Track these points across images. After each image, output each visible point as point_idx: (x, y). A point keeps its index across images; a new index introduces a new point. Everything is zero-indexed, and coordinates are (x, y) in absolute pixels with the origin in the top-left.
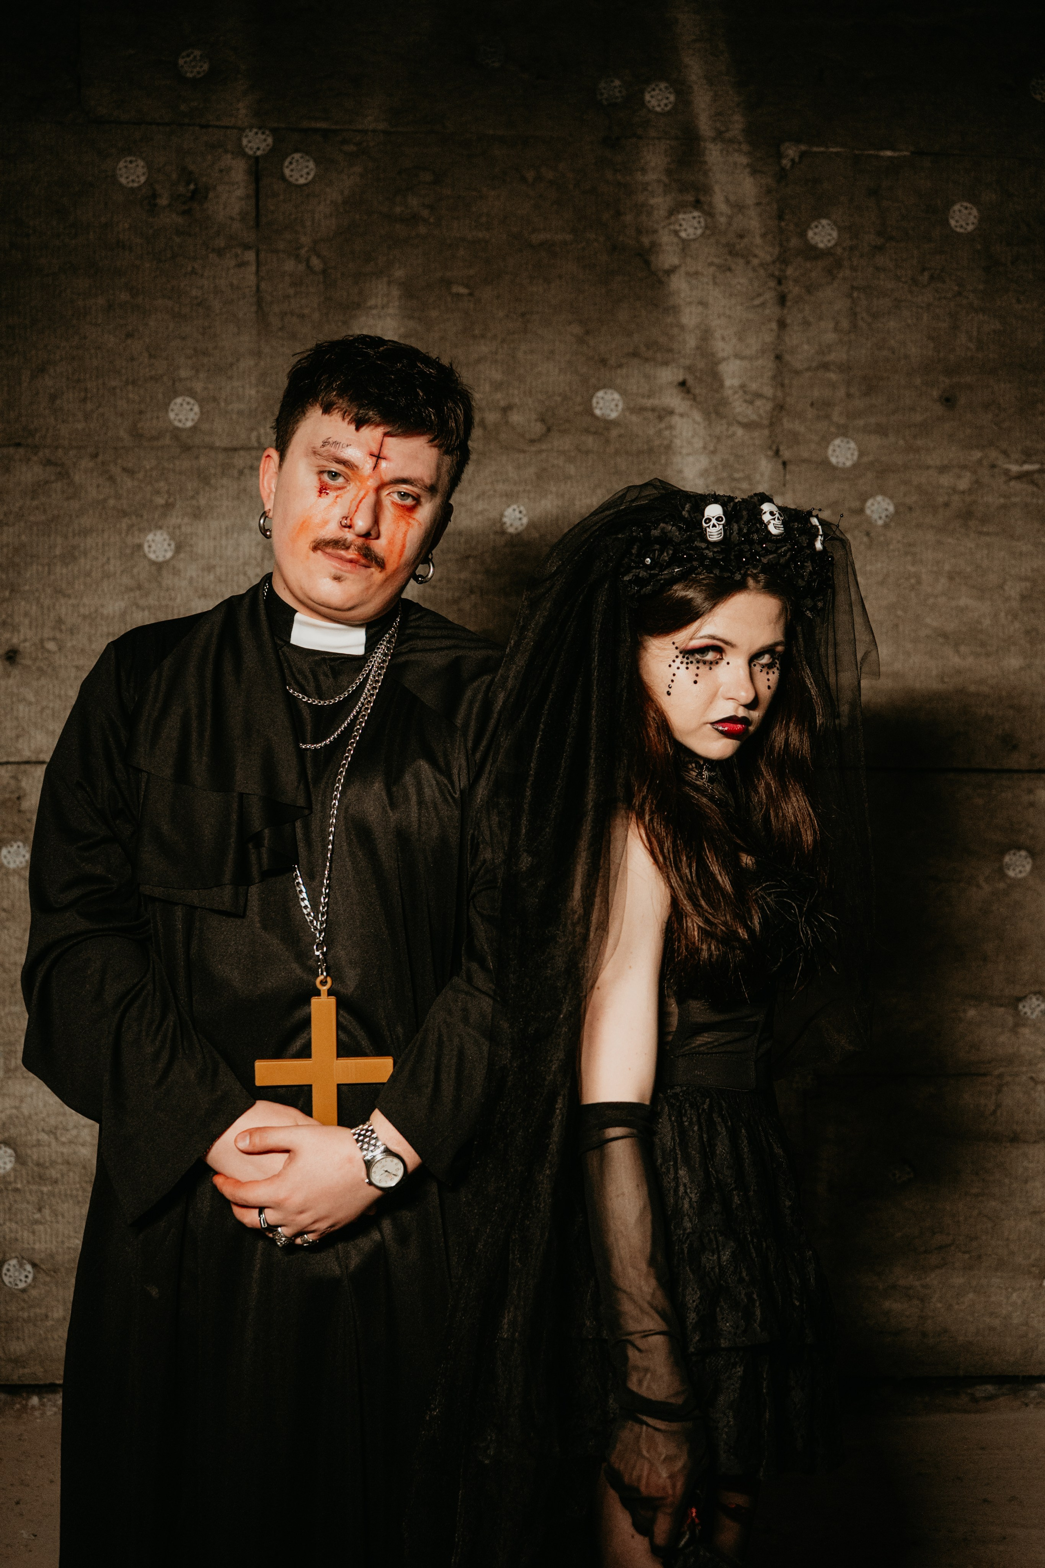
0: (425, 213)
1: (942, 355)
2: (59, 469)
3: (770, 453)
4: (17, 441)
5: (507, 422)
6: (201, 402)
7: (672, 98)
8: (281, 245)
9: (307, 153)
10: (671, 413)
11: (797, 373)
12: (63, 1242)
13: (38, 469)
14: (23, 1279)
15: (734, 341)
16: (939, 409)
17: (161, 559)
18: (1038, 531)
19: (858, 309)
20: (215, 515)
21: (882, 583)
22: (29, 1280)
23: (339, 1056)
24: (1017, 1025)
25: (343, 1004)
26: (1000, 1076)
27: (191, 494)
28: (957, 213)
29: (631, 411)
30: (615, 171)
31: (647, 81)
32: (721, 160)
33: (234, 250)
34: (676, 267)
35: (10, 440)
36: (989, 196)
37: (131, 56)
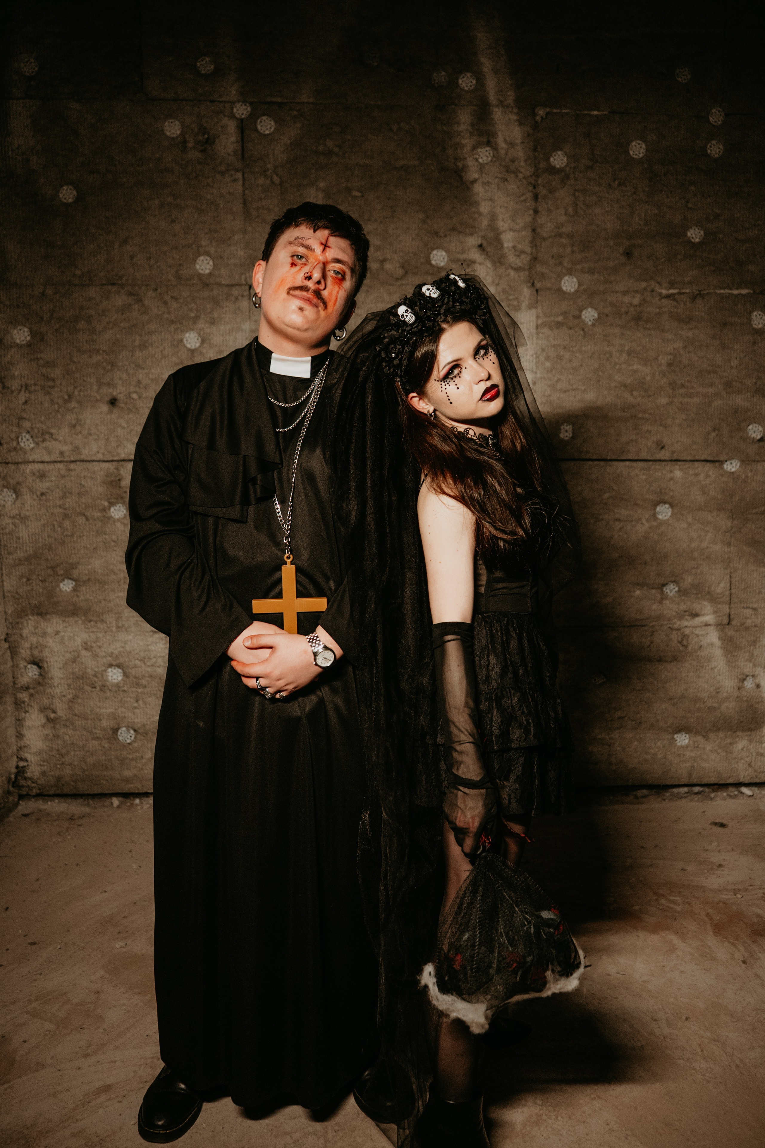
0: (337, 150)
1: (625, 228)
2: (136, 297)
3: (529, 285)
4: (113, 282)
5: (383, 269)
6: (214, 260)
7: (474, 82)
8: (256, 169)
9: (270, 116)
10: (474, 262)
11: (544, 239)
12: (150, 718)
13: (124, 297)
14: (129, 737)
15: (509, 221)
16: (623, 259)
17: (193, 347)
18: (677, 327)
19: (578, 203)
20: (223, 322)
21: (591, 357)
22: (133, 738)
23: (297, 597)
24: (662, 599)
25: (299, 570)
26: (653, 626)
27: (209, 310)
28: (634, 147)
29: (453, 261)
30: (443, 124)
31: (460, 72)
32: (502, 118)
33: (230, 172)
34: (477, 179)
35: (108, 281)
36: (652, 137)
37: (170, 61)
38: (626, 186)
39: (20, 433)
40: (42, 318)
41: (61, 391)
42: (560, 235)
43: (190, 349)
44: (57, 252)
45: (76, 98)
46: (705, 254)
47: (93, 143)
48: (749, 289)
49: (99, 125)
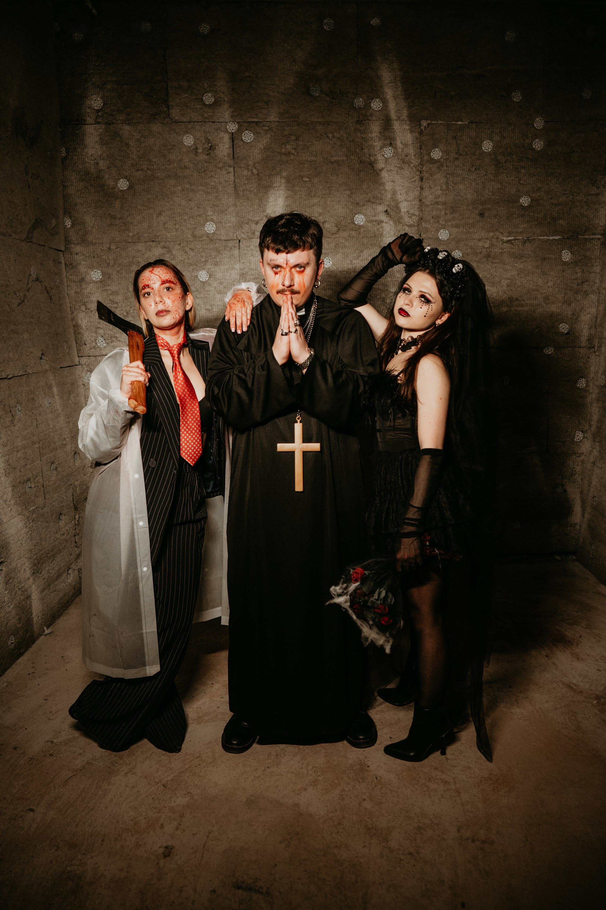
0: (293, 151)
1: (479, 198)
2: (168, 249)
4: (152, 240)
6: (216, 224)
7: (381, 105)
8: (242, 165)
9: (250, 131)
10: (382, 222)
11: (427, 206)
13: (160, 250)
15: (404, 195)
16: (478, 218)
17: (204, 280)
18: (513, 261)
19: (449, 182)
20: (222, 264)
23: (303, 442)
27: (213, 257)
28: (485, 145)
29: (368, 222)
30: (361, 133)
31: (372, 99)
32: (399, 128)
33: (226, 168)
34: (383, 168)
35: (150, 239)
36: (497, 138)
37: (186, 97)
38: (480, 171)
39: (97, 337)
40: (109, 264)
41: (122, 310)
42: (437, 203)
43: (203, 282)
44: (117, 222)
45: (127, 122)
46: (531, 214)
47: (138, 151)
48: (560, 236)
49: (142, 139)
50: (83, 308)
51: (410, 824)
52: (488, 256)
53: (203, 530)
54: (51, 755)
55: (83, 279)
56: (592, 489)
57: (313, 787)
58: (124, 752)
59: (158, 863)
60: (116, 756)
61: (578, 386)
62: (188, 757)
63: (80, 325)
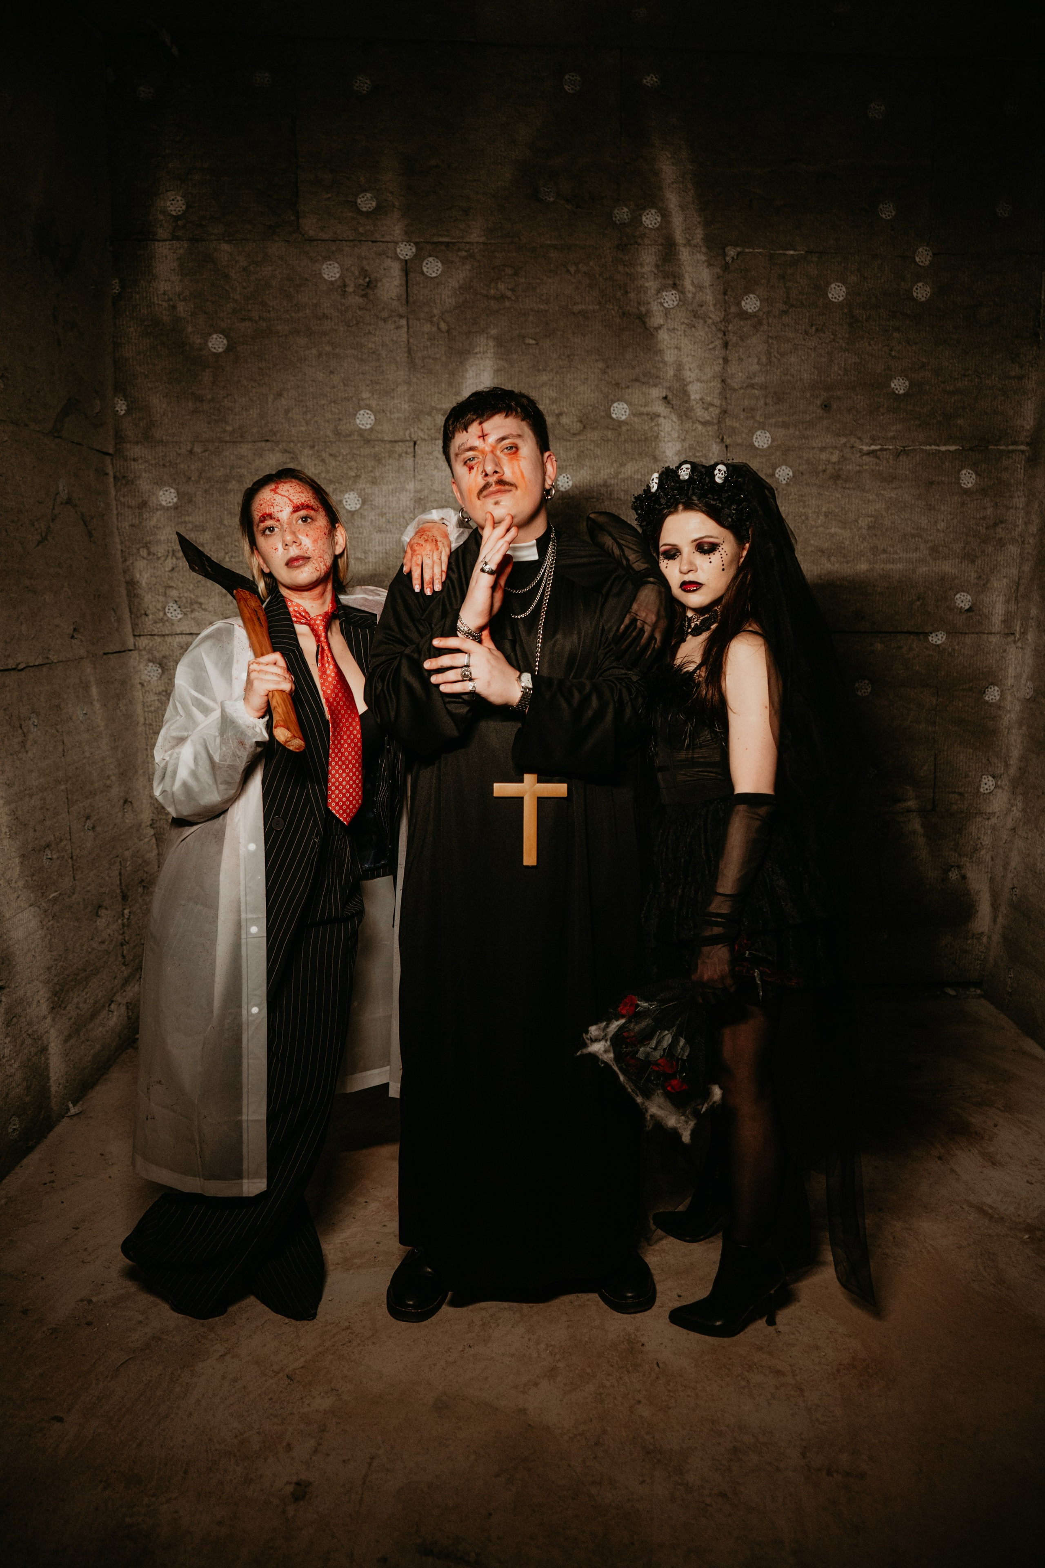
0: (509, 294)
1: (823, 378)
2: (291, 455)
3: (718, 440)
4: (266, 439)
5: (559, 423)
6: (375, 413)
7: (659, 219)
8: (422, 315)
9: (437, 257)
10: (659, 416)
11: (734, 390)
13: (279, 455)
15: (697, 371)
16: (820, 412)
17: (353, 509)
18: (879, 487)
19: (772, 351)
20: (385, 482)
23: (538, 782)
27: (370, 469)
28: (833, 290)
29: (634, 415)
30: (625, 265)
31: (644, 209)
32: (689, 258)
33: (394, 319)
34: (661, 325)
35: (262, 437)
36: (853, 279)
37: (329, 198)
38: (824, 333)
39: (167, 603)
40: (190, 478)
42: (752, 386)
43: (350, 512)
44: (206, 406)
45: (227, 239)
46: (910, 407)
47: (245, 288)
48: (958, 445)
49: (252, 268)
50: (144, 552)
51: (719, 1444)
52: (836, 477)
53: (355, 933)
54: (89, 1324)
55: (144, 504)
56: (1010, 875)
57: (549, 1380)
58: (217, 1319)
59: (284, 1512)
60: (203, 1325)
61: (987, 698)
62: (329, 1328)
63: (138, 582)
